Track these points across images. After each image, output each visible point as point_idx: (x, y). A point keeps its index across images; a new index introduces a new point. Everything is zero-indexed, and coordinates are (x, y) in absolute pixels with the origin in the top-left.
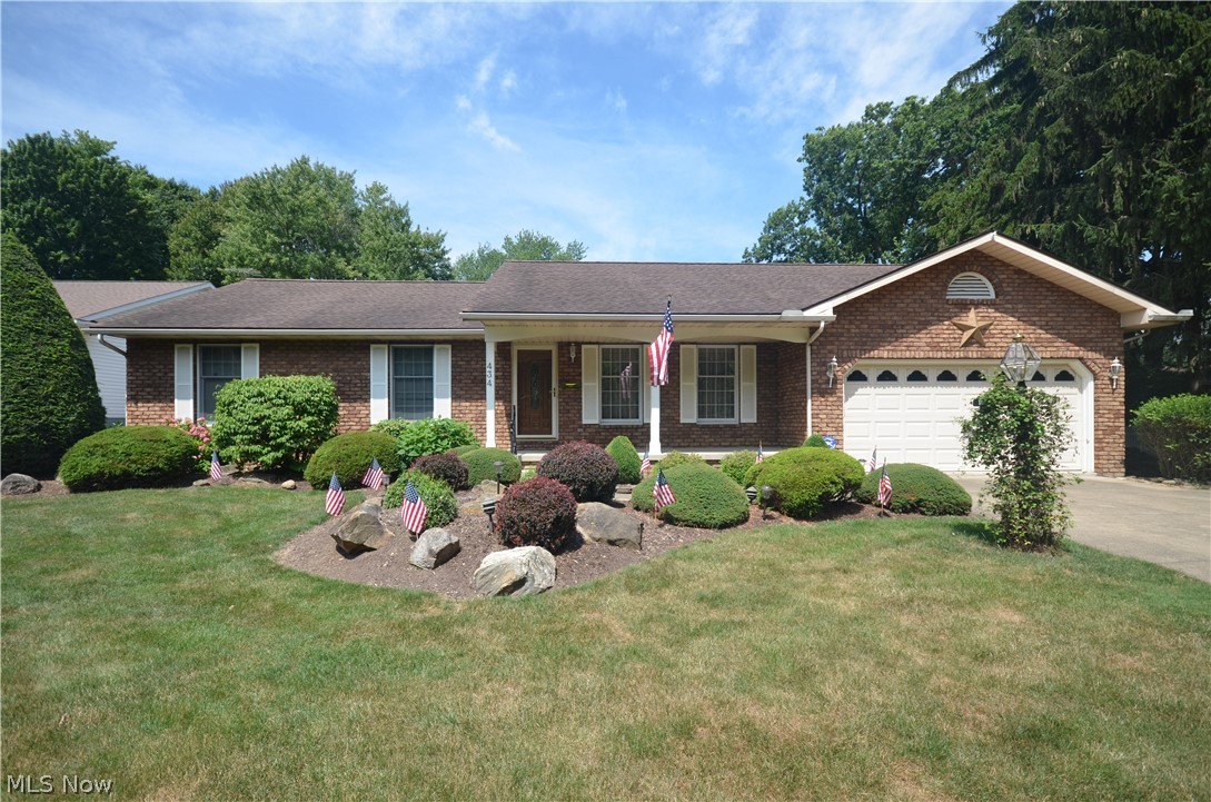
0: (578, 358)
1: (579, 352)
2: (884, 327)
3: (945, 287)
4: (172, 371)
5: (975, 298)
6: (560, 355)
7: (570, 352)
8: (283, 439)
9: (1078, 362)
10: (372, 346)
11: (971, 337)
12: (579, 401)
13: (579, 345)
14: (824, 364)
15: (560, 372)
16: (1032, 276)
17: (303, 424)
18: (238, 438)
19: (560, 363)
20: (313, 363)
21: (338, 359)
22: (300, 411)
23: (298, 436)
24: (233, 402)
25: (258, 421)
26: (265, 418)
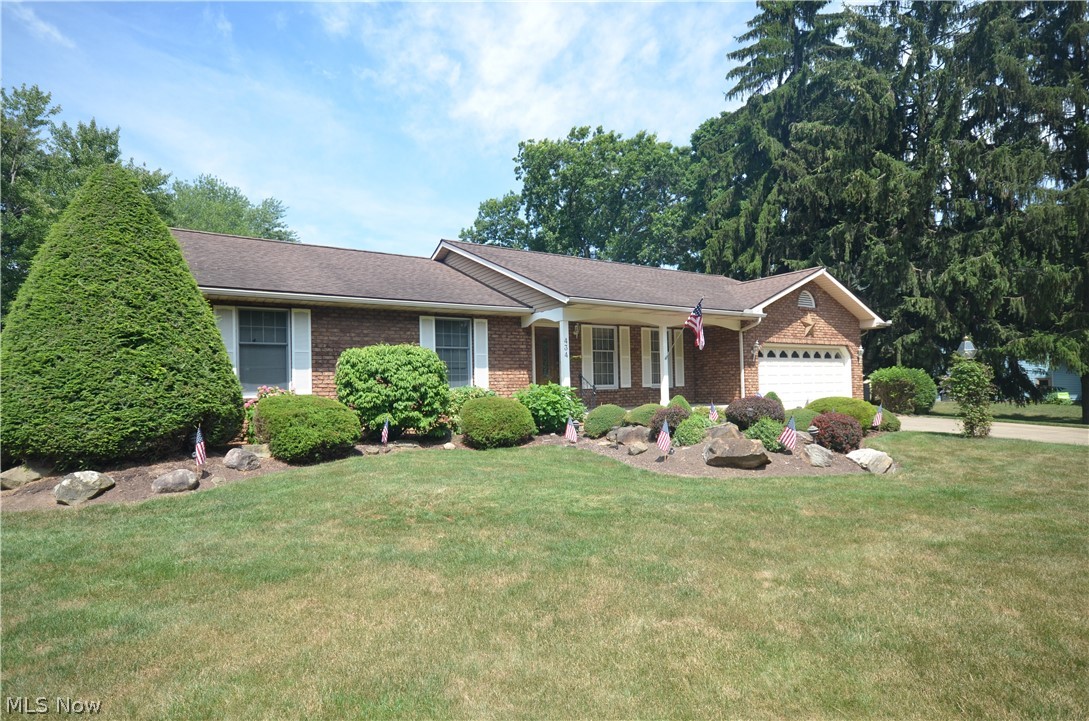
0: (579, 336)
1: (580, 330)
2: (774, 322)
3: (798, 299)
5: (809, 307)
7: (574, 330)
9: (845, 348)
10: (421, 318)
11: (810, 331)
13: (579, 324)
14: (752, 346)
16: (829, 296)
18: (400, 405)
20: (365, 332)
21: (389, 329)
25: (415, 389)
26: (422, 385)
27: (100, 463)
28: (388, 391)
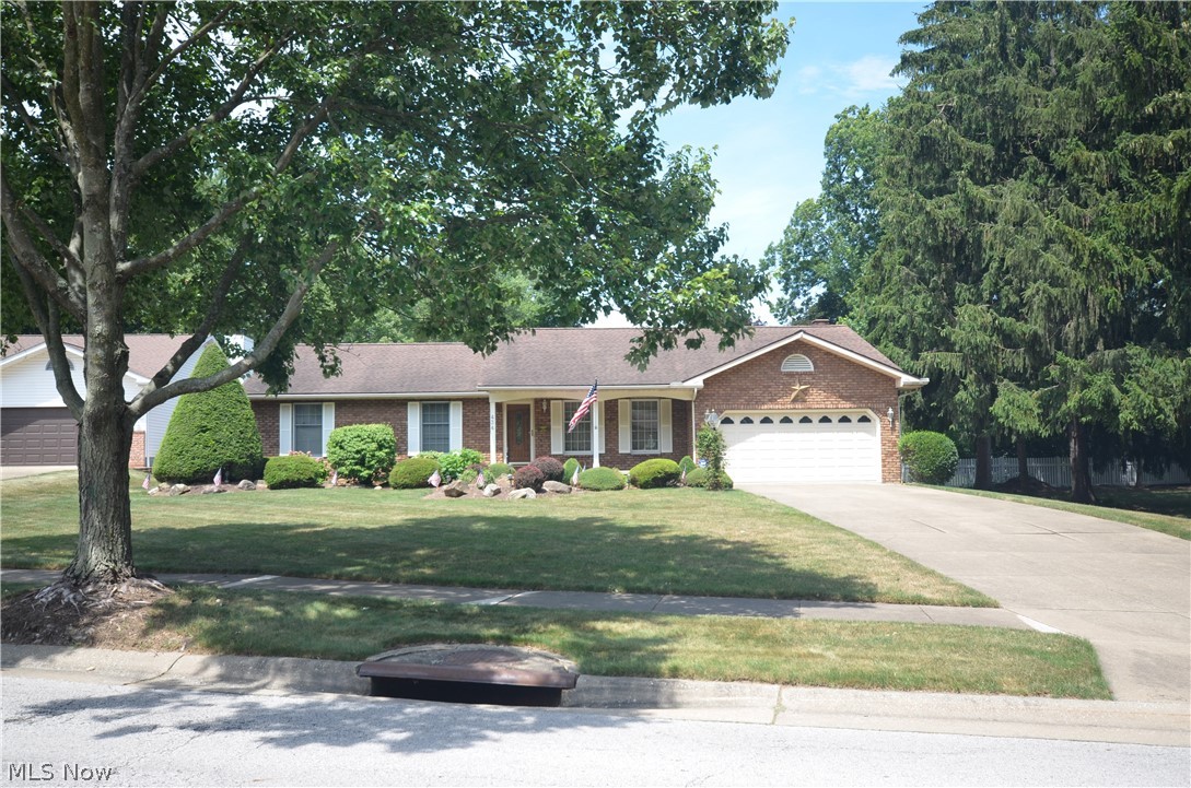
0: (548, 410)
1: (549, 405)
2: (741, 389)
3: (780, 364)
4: (278, 421)
5: (799, 370)
6: (536, 407)
7: (542, 406)
8: (373, 463)
9: (870, 411)
10: (408, 404)
11: (797, 396)
12: (549, 438)
13: (548, 400)
14: (703, 413)
15: (536, 419)
16: (836, 356)
17: (382, 454)
18: (347, 462)
19: (536, 413)
21: (386, 412)
22: (380, 447)
23: (381, 461)
24: (343, 441)
25: (358, 452)
26: (363, 450)
27: (188, 482)
28: (343, 453)
